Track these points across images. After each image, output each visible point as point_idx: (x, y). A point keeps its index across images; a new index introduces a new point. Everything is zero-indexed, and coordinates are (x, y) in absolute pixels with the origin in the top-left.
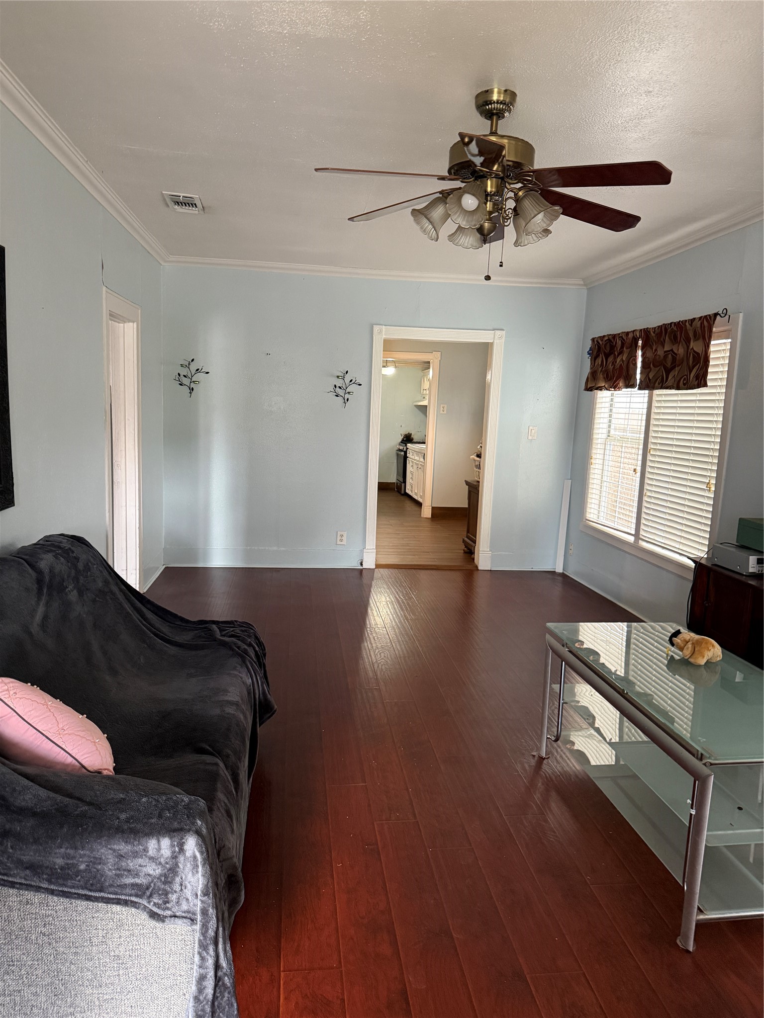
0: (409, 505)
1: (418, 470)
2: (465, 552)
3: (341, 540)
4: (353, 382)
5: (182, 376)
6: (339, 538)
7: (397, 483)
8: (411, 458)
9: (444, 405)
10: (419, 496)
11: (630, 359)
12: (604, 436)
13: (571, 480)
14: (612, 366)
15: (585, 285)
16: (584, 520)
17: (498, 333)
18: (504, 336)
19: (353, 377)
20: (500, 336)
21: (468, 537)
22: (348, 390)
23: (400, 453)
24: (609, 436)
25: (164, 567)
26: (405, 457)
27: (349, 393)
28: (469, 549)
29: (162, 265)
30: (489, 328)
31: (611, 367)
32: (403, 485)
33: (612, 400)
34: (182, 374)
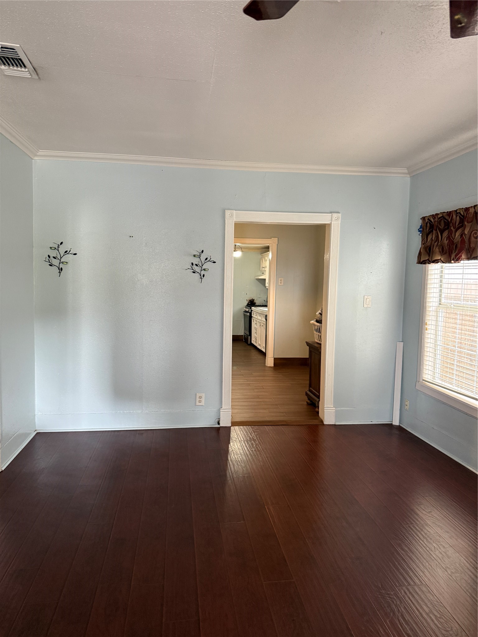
0: (254, 353)
1: (260, 327)
2: (308, 404)
3: (200, 402)
4: (208, 260)
5: (51, 258)
6: (198, 399)
7: (245, 336)
8: (255, 318)
9: (281, 279)
10: (262, 347)
11: (472, 232)
12: (437, 304)
13: (403, 343)
14: (446, 240)
15: (409, 173)
16: (421, 381)
17: (335, 215)
18: (340, 218)
19: (208, 256)
20: (337, 218)
21: (310, 391)
22: (204, 267)
23: (246, 314)
24: (440, 304)
25: (36, 432)
26: (251, 317)
27: (204, 269)
28: (311, 401)
29: (33, 159)
30: (327, 212)
31: (446, 242)
32: (249, 337)
33: (442, 272)
34: (51, 256)
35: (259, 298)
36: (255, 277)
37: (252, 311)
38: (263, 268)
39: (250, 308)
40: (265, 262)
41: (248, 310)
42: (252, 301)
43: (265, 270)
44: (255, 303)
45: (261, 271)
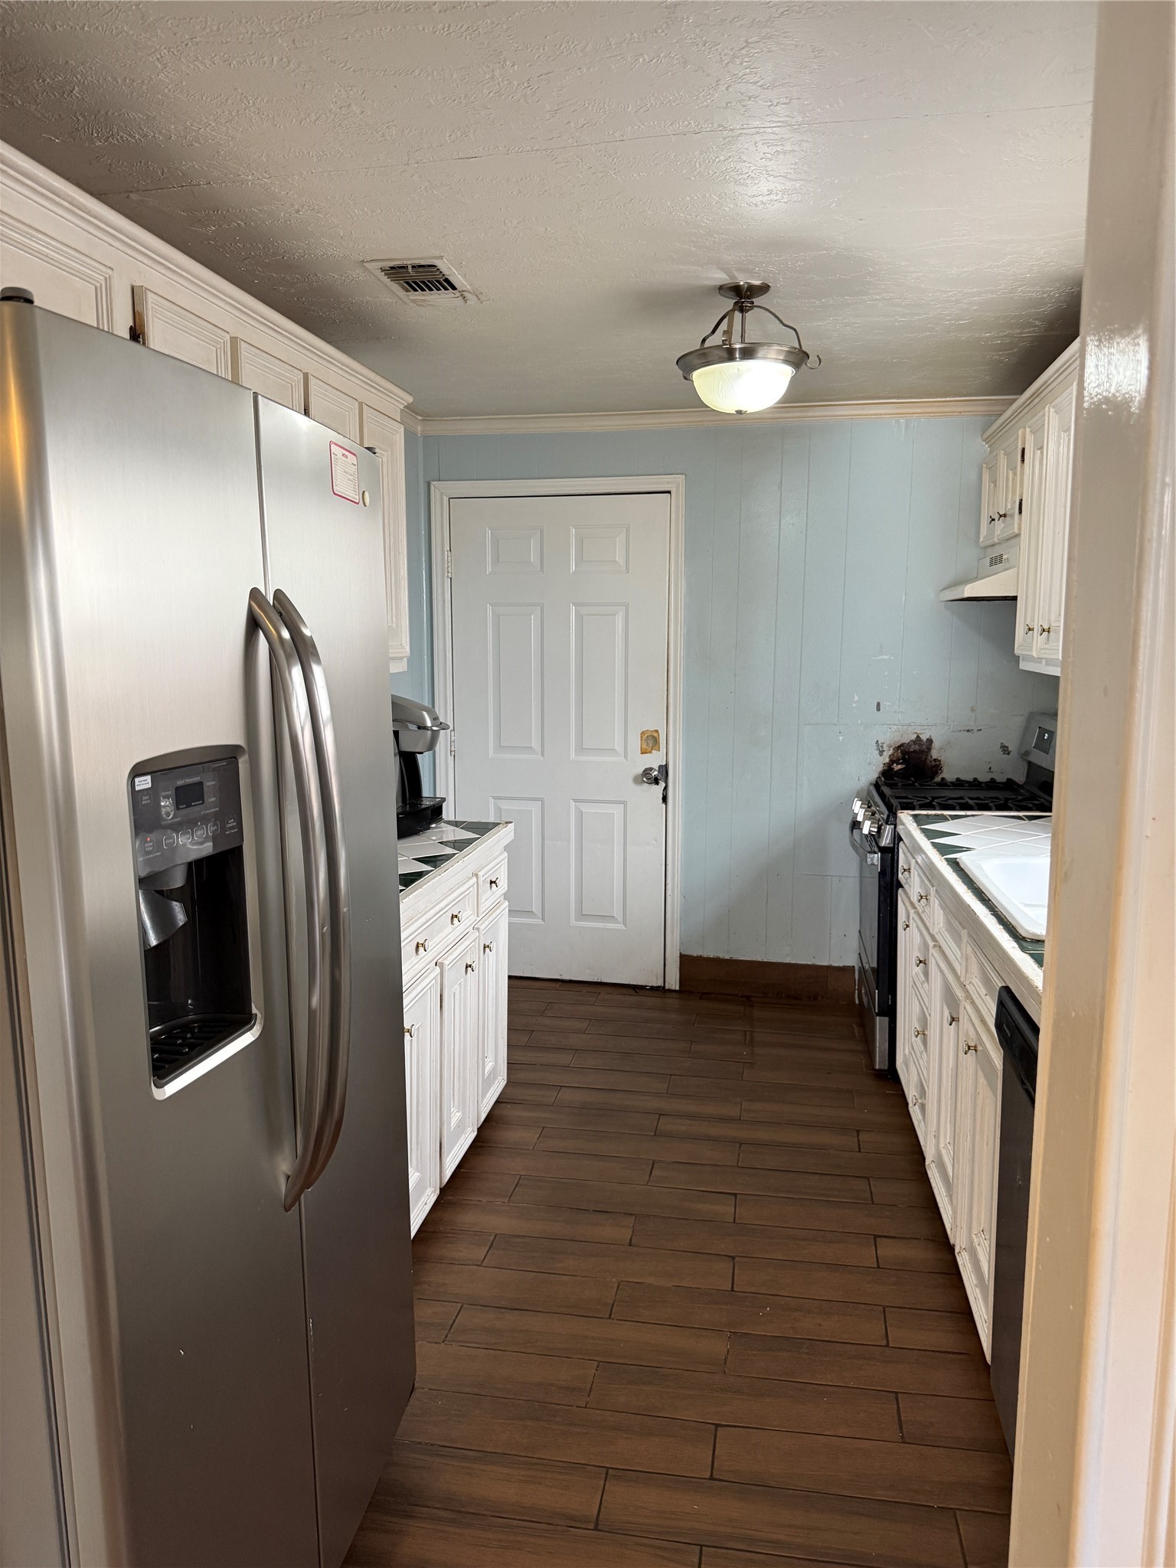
35: (968, 731)
36: (941, 591)
37: (900, 839)
38: (999, 525)
39: (888, 817)
40: (1013, 474)
41: (876, 830)
42: (912, 750)
43: (1010, 532)
44: (933, 763)
45: (983, 545)
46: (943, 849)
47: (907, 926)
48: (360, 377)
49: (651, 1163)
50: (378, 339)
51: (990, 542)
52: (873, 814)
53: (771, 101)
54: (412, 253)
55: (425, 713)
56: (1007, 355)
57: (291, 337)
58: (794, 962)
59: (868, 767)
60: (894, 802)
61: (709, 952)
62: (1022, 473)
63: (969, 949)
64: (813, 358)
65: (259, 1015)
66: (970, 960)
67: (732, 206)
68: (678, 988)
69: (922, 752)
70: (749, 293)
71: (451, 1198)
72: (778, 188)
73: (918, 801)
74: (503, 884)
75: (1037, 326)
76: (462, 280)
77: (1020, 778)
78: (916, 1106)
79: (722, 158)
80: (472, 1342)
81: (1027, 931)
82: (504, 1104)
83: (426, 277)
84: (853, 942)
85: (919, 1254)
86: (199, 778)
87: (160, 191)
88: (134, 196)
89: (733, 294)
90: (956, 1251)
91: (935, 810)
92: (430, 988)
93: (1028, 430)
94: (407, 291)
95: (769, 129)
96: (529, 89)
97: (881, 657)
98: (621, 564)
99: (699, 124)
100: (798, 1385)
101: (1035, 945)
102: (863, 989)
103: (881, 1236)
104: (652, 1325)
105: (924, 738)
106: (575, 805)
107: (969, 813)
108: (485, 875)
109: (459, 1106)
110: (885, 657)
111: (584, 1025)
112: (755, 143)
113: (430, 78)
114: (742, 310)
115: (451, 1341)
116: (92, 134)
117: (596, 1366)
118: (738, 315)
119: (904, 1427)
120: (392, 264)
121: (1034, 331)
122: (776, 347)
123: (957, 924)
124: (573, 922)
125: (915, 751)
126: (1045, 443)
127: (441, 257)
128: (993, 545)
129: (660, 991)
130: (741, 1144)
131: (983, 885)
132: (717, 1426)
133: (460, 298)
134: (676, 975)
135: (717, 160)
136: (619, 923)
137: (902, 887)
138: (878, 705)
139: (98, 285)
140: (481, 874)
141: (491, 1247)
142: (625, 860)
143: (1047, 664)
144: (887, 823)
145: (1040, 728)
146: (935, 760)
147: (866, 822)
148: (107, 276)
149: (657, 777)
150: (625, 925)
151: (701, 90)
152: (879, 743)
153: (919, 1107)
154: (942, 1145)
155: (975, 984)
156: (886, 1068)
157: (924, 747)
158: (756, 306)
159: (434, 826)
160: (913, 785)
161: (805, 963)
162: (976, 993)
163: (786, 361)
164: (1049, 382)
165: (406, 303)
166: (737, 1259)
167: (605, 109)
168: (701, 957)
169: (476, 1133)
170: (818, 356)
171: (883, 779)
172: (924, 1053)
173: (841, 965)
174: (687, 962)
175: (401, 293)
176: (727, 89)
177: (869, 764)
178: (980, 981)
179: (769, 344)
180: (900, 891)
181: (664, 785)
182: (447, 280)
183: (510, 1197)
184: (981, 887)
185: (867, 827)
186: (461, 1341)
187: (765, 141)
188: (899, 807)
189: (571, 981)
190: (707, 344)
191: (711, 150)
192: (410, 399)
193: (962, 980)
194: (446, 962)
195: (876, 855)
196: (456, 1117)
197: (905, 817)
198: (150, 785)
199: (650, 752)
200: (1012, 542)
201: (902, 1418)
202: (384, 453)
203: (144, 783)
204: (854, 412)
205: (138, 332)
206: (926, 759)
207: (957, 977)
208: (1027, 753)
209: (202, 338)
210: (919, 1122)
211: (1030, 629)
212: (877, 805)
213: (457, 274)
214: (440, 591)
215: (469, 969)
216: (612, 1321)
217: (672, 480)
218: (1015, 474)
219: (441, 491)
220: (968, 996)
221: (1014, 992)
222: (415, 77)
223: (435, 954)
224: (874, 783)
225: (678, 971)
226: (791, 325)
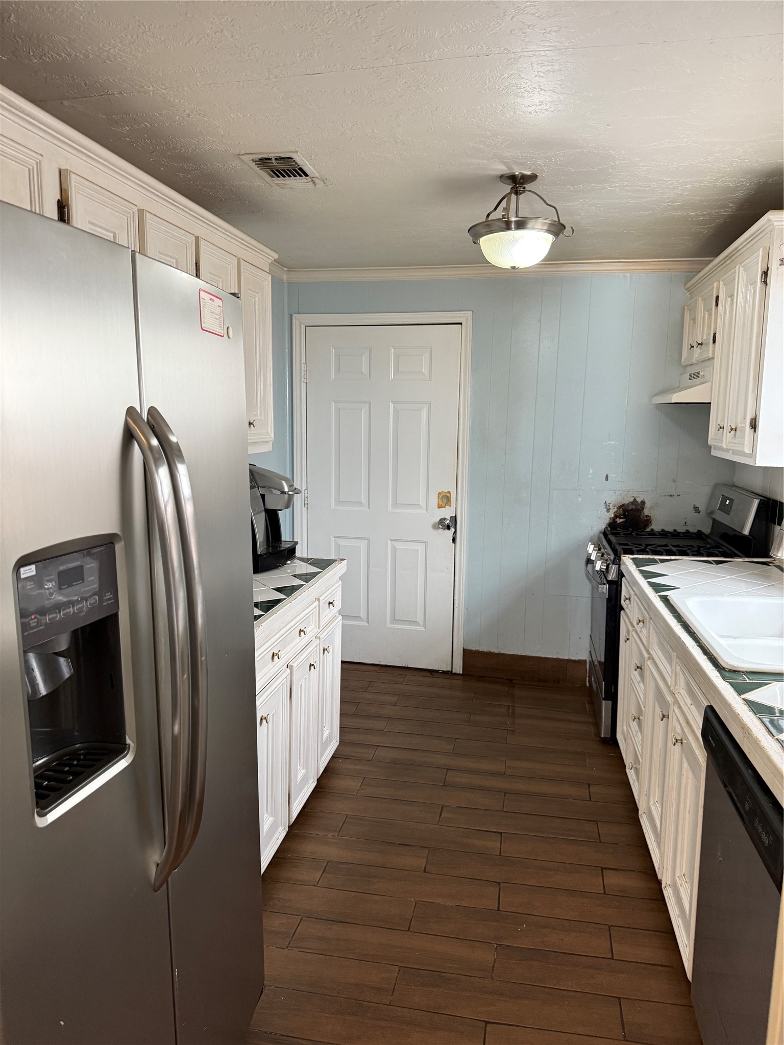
26: (615, 604)
35: (671, 496)
36: (654, 396)
37: (623, 575)
38: (697, 351)
39: (614, 558)
40: (708, 314)
41: (605, 568)
42: (630, 509)
43: (706, 356)
44: (645, 518)
45: (683, 364)
46: (657, 588)
47: (628, 639)
48: (238, 239)
49: (441, 807)
50: (253, 212)
51: (688, 363)
52: (603, 555)
53: (545, 30)
54: (275, 148)
55: (283, 481)
56: (707, 228)
57: (186, 210)
58: (543, 656)
59: (599, 520)
60: (619, 548)
61: (484, 648)
62: (716, 314)
63: (678, 668)
64: (568, 229)
65: (132, 745)
66: (678, 676)
67: (512, 114)
68: (461, 673)
69: (637, 510)
70: (522, 181)
71: (296, 831)
72: (547, 100)
73: (636, 547)
74: (338, 604)
75: (731, 207)
76: (313, 170)
77: (707, 530)
78: (632, 770)
79: (506, 75)
80: (308, 949)
81: (726, 663)
82: (336, 759)
83: (285, 166)
84: (586, 642)
85: (634, 883)
86: (80, 562)
87: (85, 99)
88: (66, 103)
89: (511, 181)
90: (663, 886)
91: (648, 555)
92: (283, 684)
93: (721, 283)
94: (272, 177)
95: (543, 52)
96: (359, 18)
97: (609, 443)
98: (426, 374)
99: (489, 48)
100: (547, 990)
101: (732, 674)
102: (593, 678)
103: (606, 869)
104: (440, 937)
105: (639, 500)
106: (391, 543)
107: (673, 558)
108: (324, 599)
109: (303, 765)
110: (612, 442)
111: (394, 699)
112: (532, 64)
113: (283, 9)
114: (517, 193)
115: (292, 947)
116: (30, 53)
117: (398, 970)
118: (514, 197)
119: (626, 1027)
120: (260, 156)
121: (728, 211)
122: (541, 220)
123: (669, 647)
124: (389, 625)
125: (632, 510)
126: (736, 293)
127: (296, 152)
128: (691, 365)
129: (449, 674)
130: (505, 793)
131: (689, 620)
132: (487, 1023)
133: (311, 183)
134: (460, 663)
135: (502, 77)
136: (421, 626)
137: (624, 610)
138: (607, 476)
139: (31, 167)
140: (321, 598)
141: (324, 871)
142: (425, 582)
143: (733, 453)
144: (613, 564)
145: (723, 495)
146: (647, 516)
147: (598, 561)
148: (38, 161)
149: (449, 524)
150: (425, 628)
151: (492, 20)
152: (607, 503)
153: (634, 770)
154: (652, 803)
155: (682, 694)
156: (609, 737)
157: (639, 507)
158: (527, 191)
159: (289, 562)
160: (631, 534)
161: (551, 657)
162: (683, 701)
163: (548, 231)
164: (740, 248)
165: (272, 186)
166: (502, 884)
167: (417, 35)
168: (478, 651)
169: (316, 783)
170: (572, 228)
171: (609, 529)
172: (639, 733)
173: (577, 659)
174: (468, 654)
175: (268, 178)
176: (512, 19)
177: (600, 518)
178: (686, 692)
179: (536, 218)
180: (622, 612)
181: (454, 530)
182: (301, 169)
183: (339, 832)
184: (688, 622)
185: (599, 565)
186: (299, 948)
187: (539, 62)
188: (622, 552)
189: (386, 666)
190: (491, 218)
191: (498, 69)
192: (276, 256)
193: (671, 689)
194: (295, 665)
195: (605, 586)
196: (301, 773)
197: (627, 560)
198: (34, 573)
199: (444, 507)
200: (707, 363)
201: (624, 1020)
202: (256, 295)
203: (29, 571)
204: (594, 268)
205: (64, 204)
206: (640, 515)
207: (668, 687)
208: (712, 512)
209: (117, 210)
210: (634, 782)
211: (720, 428)
212: (605, 548)
213: (308, 165)
214: (298, 392)
215: (312, 667)
216: (411, 933)
217: (463, 315)
218: (710, 315)
219: (299, 321)
220: (676, 702)
221: (718, 712)
222: (271, 7)
223: (286, 660)
224: (603, 531)
225: (462, 660)
226: (552, 205)
